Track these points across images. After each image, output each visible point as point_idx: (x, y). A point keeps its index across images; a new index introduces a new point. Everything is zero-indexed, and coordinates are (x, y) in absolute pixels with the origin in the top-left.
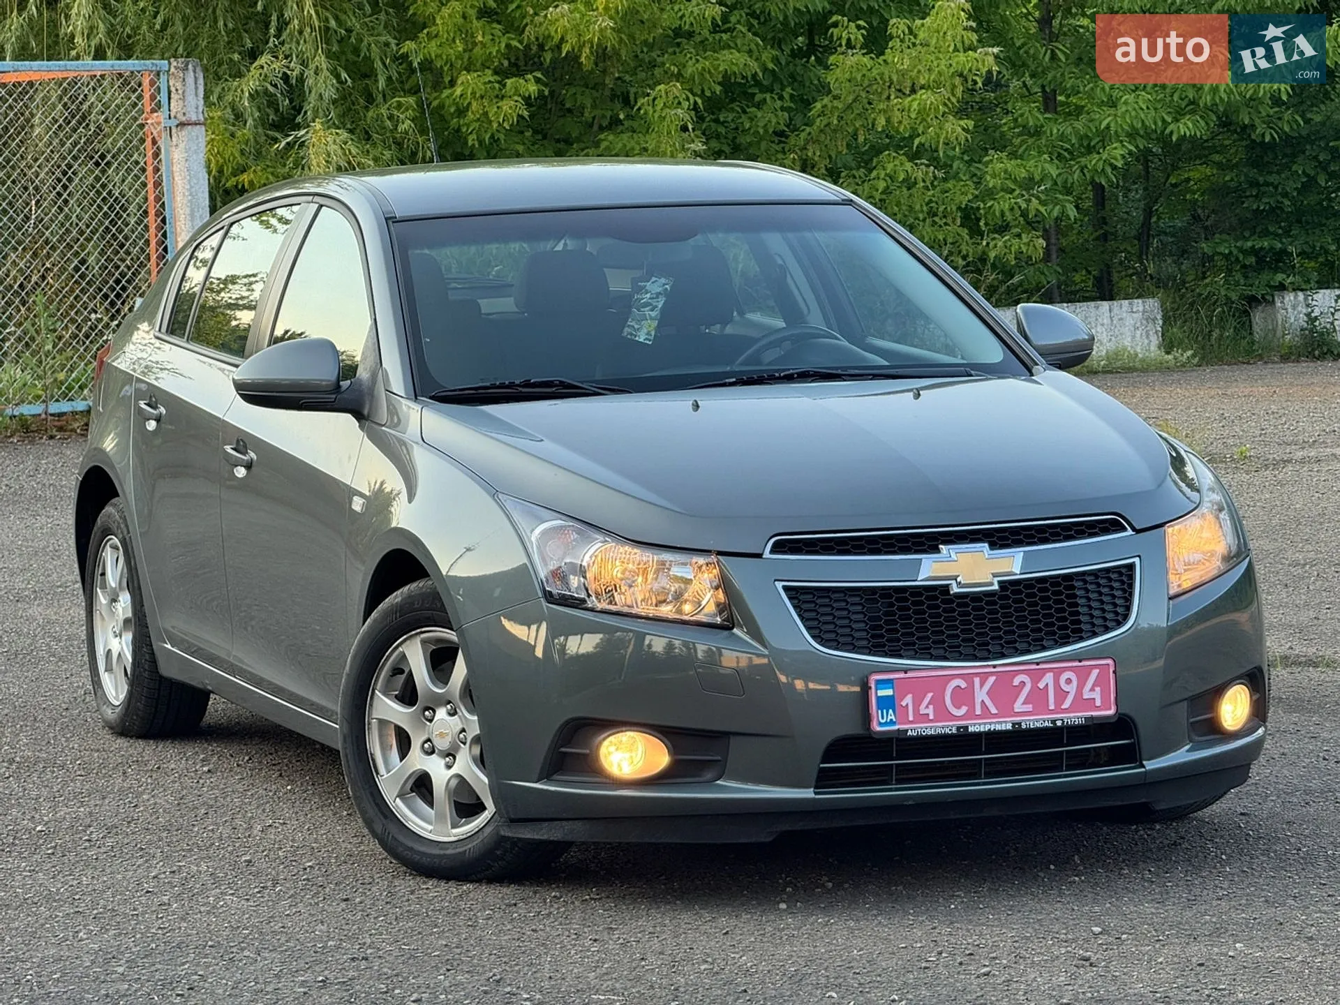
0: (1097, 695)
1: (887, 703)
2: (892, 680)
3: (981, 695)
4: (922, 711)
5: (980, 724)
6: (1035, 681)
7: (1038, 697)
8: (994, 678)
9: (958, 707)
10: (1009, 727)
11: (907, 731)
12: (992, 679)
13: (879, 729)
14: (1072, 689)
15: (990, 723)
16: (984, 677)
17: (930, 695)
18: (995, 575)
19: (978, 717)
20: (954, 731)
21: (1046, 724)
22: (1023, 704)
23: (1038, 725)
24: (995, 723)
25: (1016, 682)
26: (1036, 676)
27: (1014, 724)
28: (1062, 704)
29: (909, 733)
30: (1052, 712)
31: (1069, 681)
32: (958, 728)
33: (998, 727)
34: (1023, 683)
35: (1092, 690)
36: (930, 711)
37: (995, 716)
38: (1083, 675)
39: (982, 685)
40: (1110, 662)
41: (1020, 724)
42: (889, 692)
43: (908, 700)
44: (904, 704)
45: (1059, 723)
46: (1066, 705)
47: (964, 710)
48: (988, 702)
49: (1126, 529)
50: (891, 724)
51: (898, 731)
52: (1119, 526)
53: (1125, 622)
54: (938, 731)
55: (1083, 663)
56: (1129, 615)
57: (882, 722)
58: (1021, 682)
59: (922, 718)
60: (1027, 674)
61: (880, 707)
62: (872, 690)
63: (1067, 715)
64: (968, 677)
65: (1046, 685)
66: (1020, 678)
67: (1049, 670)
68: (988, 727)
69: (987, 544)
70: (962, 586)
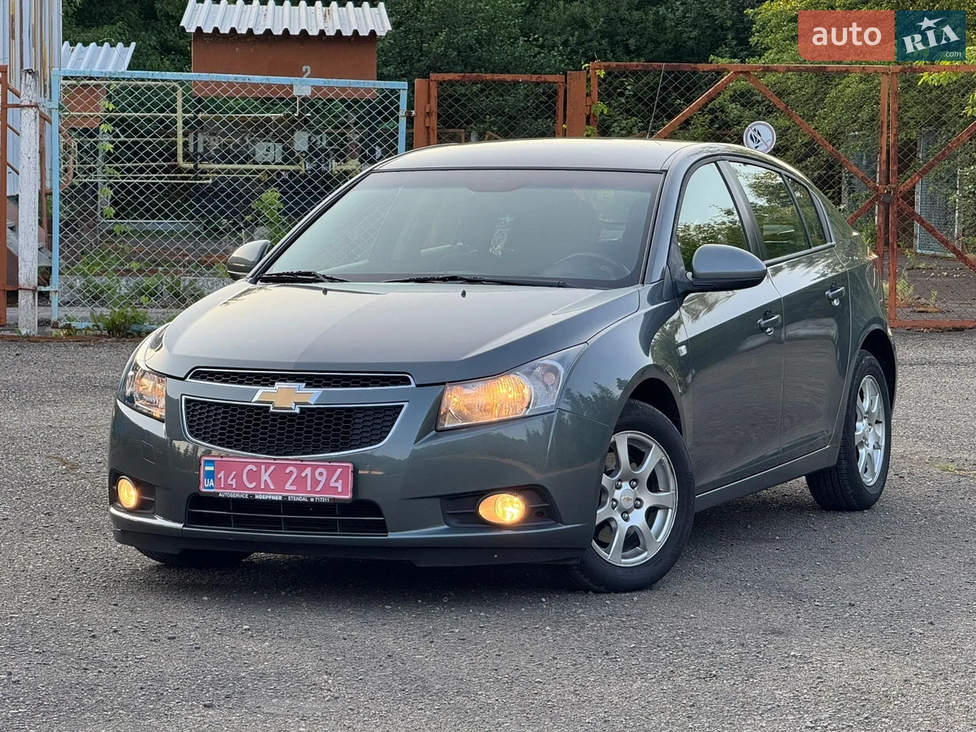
0: (339, 485)
1: (211, 475)
2: (213, 461)
3: (265, 477)
4: (229, 482)
5: (262, 495)
6: (300, 471)
9: (251, 483)
10: (280, 498)
11: (219, 493)
12: (273, 467)
13: (204, 490)
14: (323, 479)
15: (268, 495)
16: (268, 466)
17: (234, 473)
18: (296, 404)
19: (263, 490)
20: (247, 497)
21: (304, 499)
22: (291, 485)
23: (298, 499)
24: (272, 495)
25: (287, 471)
26: (301, 468)
27: (283, 497)
28: (316, 488)
29: (220, 495)
30: (308, 492)
31: (321, 474)
32: (249, 495)
33: (273, 498)
35: (336, 481)
36: (234, 482)
37: (273, 490)
38: (331, 471)
39: (266, 471)
40: (350, 465)
41: (287, 497)
42: (212, 468)
43: (222, 475)
44: (219, 476)
45: (312, 500)
46: (318, 489)
47: (254, 484)
48: (269, 481)
49: (410, 383)
50: (212, 487)
51: (214, 492)
52: (406, 381)
53: (381, 441)
54: (237, 496)
55: (332, 464)
56: (385, 437)
57: (207, 486)
58: (291, 471)
59: (228, 487)
60: (295, 467)
61: (206, 477)
62: (202, 466)
63: (318, 495)
64: (258, 465)
65: (307, 475)
66: (291, 469)
67: (309, 465)
68: (267, 497)
69: (304, 384)
70: (274, 408)
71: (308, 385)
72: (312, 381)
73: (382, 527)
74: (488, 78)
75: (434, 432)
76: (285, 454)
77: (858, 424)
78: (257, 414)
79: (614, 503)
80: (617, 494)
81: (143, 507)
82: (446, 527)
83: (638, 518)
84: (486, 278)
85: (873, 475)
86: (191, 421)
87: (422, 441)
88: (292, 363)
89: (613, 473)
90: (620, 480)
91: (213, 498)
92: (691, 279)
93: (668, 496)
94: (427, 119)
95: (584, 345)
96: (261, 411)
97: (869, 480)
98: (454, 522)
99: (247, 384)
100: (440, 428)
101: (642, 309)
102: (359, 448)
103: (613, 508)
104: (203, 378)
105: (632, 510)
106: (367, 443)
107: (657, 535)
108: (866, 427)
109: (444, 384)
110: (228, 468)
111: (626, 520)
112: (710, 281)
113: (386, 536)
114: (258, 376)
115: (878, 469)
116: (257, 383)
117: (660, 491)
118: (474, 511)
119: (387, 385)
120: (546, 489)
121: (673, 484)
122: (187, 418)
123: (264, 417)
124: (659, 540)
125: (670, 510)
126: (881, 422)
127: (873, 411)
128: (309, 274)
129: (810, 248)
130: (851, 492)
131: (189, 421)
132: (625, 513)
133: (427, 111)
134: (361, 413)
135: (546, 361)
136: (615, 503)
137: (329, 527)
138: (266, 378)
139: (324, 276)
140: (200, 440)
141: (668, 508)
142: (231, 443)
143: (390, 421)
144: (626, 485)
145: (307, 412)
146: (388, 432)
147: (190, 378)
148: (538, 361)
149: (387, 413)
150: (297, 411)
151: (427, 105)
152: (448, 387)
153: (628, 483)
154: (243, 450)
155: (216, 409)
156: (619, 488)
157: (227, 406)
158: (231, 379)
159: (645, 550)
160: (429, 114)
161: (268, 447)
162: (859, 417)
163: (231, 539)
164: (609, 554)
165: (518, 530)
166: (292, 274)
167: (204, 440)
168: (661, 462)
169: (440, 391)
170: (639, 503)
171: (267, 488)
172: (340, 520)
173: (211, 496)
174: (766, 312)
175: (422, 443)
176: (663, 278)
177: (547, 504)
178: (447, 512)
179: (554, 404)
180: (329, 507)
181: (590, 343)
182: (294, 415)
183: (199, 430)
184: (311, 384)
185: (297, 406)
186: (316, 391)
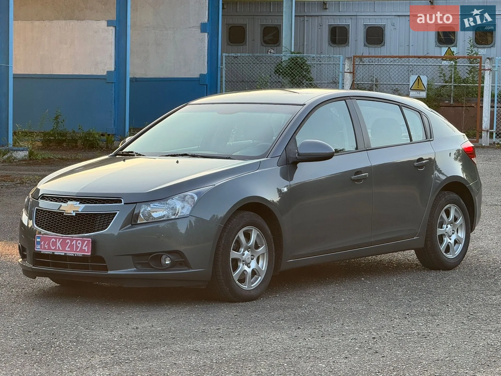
0: (86, 248)
2: (40, 236)
3: (58, 244)
4: (45, 247)
5: (57, 252)
6: (72, 242)
9: (53, 247)
10: (64, 254)
11: (41, 251)
12: (61, 240)
13: (36, 250)
14: (80, 246)
16: (60, 239)
17: (47, 242)
18: (74, 211)
19: (57, 250)
20: (51, 253)
21: (73, 255)
22: (68, 248)
23: (71, 255)
24: (61, 252)
25: (67, 242)
26: (72, 241)
28: (77, 250)
29: (42, 252)
30: (75, 252)
31: (79, 243)
32: (52, 253)
33: (61, 254)
35: (85, 247)
36: (47, 247)
37: (61, 250)
38: (83, 242)
39: (59, 242)
40: (91, 240)
41: (66, 254)
42: (39, 240)
43: (42, 243)
45: (76, 255)
46: (78, 250)
47: (54, 247)
48: (60, 246)
49: (122, 203)
50: (39, 249)
51: (39, 251)
52: (120, 201)
53: (106, 228)
54: (48, 253)
55: (84, 239)
56: (108, 227)
57: (38, 248)
59: (45, 248)
60: (70, 240)
61: (37, 244)
62: (36, 239)
63: (78, 253)
64: (56, 239)
65: (74, 244)
66: (68, 241)
67: (75, 239)
68: (59, 253)
69: (79, 202)
70: (65, 213)
71: (81, 203)
73: (106, 269)
75: (130, 225)
76: (68, 234)
81: (25, 257)
82: (135, 269)
84: (199, 155)
86: (37, 219)
87: (123, 229)
88: (75, 193)
92: (297, 156)
95: (212, 186)
96: (60, 215)
97: (451, 256)
98: (139, 267)
99: (59, 202)
100: (133, 223)
101: (260, 169)
102: (96, 232)
104: (44, 199)
106: (100, 229)
108: (450, 229)
109: (136, 203)
110: (45, 240)
112: (305, 157)
113: (107, 272)
114: (63, 198)
116: (62, 202)
118: (147, 262)
119: (112, 203)
120: (182, 253)
122: (35, 217)
123: (62, 217)
127: (456, 223)
128: (132, 152)
134: (100, 216)
135: (189, 193)
137: (86, 268)
138: (65, 199)
139: (137, 153)
140: (38, 227)
142: (49, 228)
143: (110, 220)
145: (79, 215)
146: (109, 225)
147: (40, 199)
148: (185, 193)
149: (110, 216)
150: (74, 214)
152: (138, 204)
154: (53, 232)
155: (46, 213)
157: (49, 212)
158: (53, 200)
161: (62, 231)
163: (48, 272)
166: (127, 152)
167: (40, 227)
168: (258, 236)
169: (135, 206)
171: (59, 250)
172: (90, 264)
173: (38, 252)
174: (358, 172)
175: (123, 230)
176: (280, 155)
177: (184, 260)
178: (135, 262)
179: (189, 213)
180: (84, 258)
181: (216, 185)
182: (73, 216)
183: (38, 223)
184: (82, 202)
185: (74, 212)
186: (83, 206)
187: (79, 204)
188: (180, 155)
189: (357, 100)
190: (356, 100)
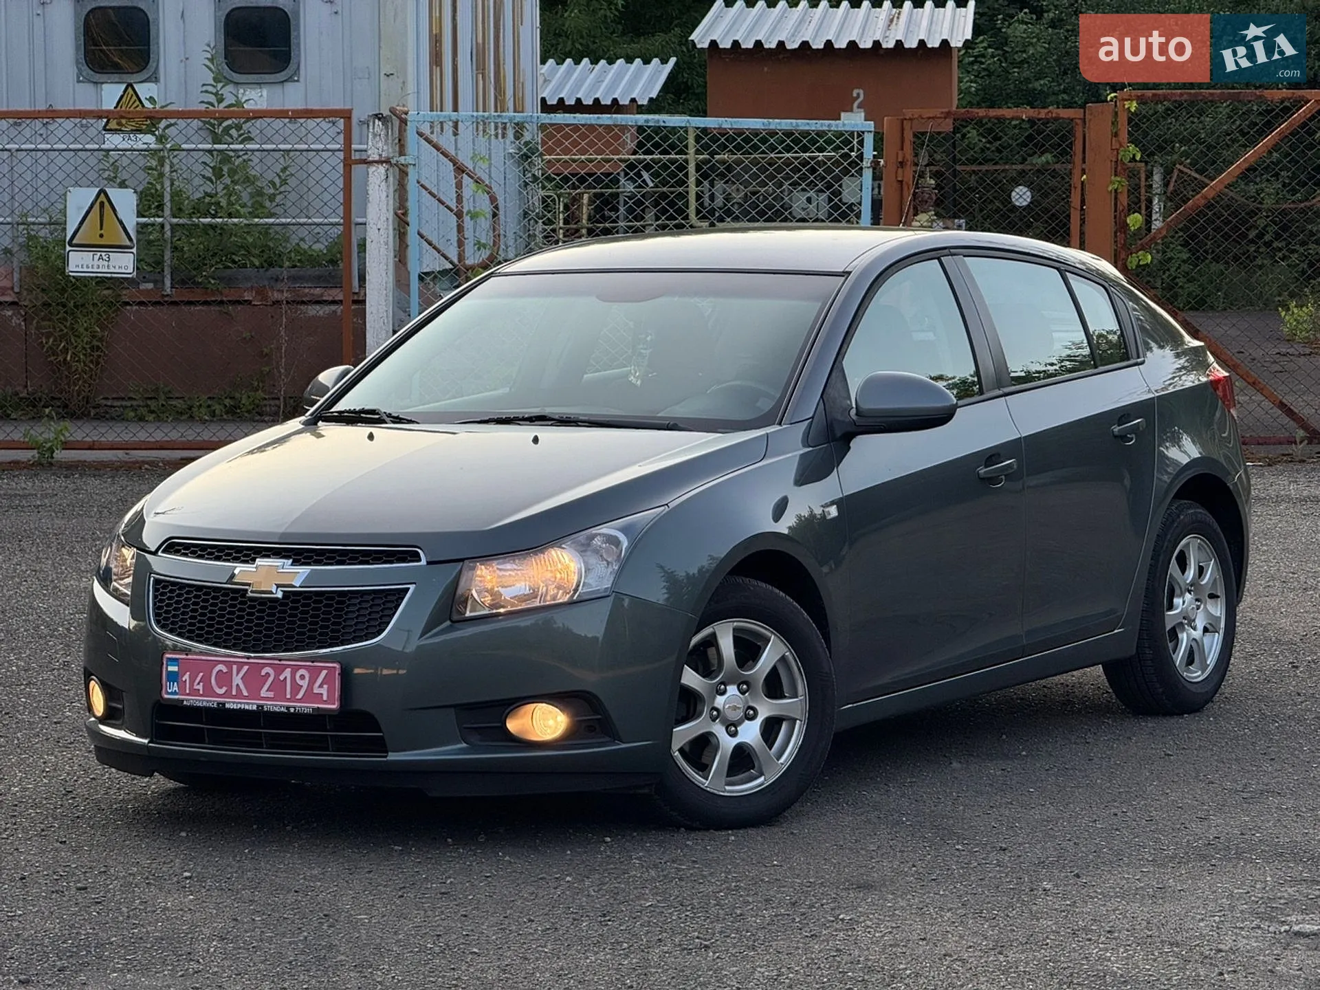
0: (324, 691)
1: (173, 677)
2: (178, 659)
3: (237, 680)
4: (196, 687)
5: (234, 703)
6: (278, 673)
7: (278, 687)
8: (247, 667)
9: (221, 688)
10: (255, 708)
11: (183, 701)
12: (246, 668)
13: (166, 696)
14: (304, 684)
15: (241, 703)
16: (241, 665)
17: (201, 674)
18: (278, 586)
19: (234, 697)
20: (215, 706)
21: (282, 709)
22: (267, 691)
23: (276, 709)
24: (245, 703)
25: (263, 673)
26: (279, 669)
27: (258, 706)
28: (297, 695)
29: (185, 703)
30: (289, 700)
31: (302, 677)
32: (218, 704)
33: (247, 707)
34: (268, 675)
35: (321, 686)
36: (200, 687)
37: (245, 698)
38: (315, 673)
40: (338, 666)
41: (262, 707)
42: (175, 669)
43: (186, 677)
44: (184, 679)
45: (292, 710)
46: (299, 696)
47: (225, 689)
48: (242, 686)
49: (420, 560)
50: (175, 693)
51: (178, 700)
52: (415, 557)
53: (380, 634)
54: (205, 704)
55: (316, 664)
56: (384, 630)
57: (171, 692)
58: (267, 673)
59: (194, 692)
60: (272, 667)
61: (168, 680)
62: (165, 666)
63: (299, 704)
64: (229, 665)
65: (286, 678)
66: (267, 670)
67: (289, 666)
68: (239, 706)
69: (291, 561)
70: (252, 592)
71: (295, 562)
72: (300, 556)
73: (380, 746)
74: (980, 114)
75: (448, 623)
76: (264, 651)
77: (1177, 601)
78: (233, 599)
79: (715, 713)
80: (720, 701)
81: (110, 717)
82: (464, 745)
83: (750, 733)
84: (581, 418)
85: (1204, 667)
86: (160, 608)
87: (430, 634)
88: (276, 534)
89: (713, 675)
90: (722, 683)
91: (176, 706)
92: (854, 417)
93: (794, 705)
94: (900, 170)
95: (663, 508)
96: (236, 596)
97: (1196, 675)
98: (475, 739)
99: (225, 560)
100: (455, 617)
101: (771, 457)
102: (352, 643)
103: (714, 720)
104: (177, 552)
105: (743, 721)
106: (362, 636)
107: (779, 757)
108: (1190, 604)
109: (462, 560)
110: (194, 668)
111: (734, 735)
112: (879, 420)
113: (386, 757)
114: (239, 550)
115: (1212, 660)
116: (236, 559)
117: (785, 697)
118: (499, 725)
119: (391, 562)
120: (595, 697)
121: (801, 687)
122: (155, 604)
123: (242, 603)
124: (782, 761)
125: (798, 721)
126: (1218, 597)
127: (1203, 583)
128: (373, 412)
129: (1096, 368)
130: (1161, 690)
131: (156, 607)
132: (732, 727)
133: (900, 160)
134: (357, 598)
135: (605, 530)
136: (717, 714)
137: (319, 745)
138: (246, 552)
139: (389, 415)
140: (166, 631)
141: (796, 720)
142: (201, 636)
143: (391, 609)
144: (732, 690)
145: (292, 597)
146: (389, 623)
147: (163, 552)
148: (594, 531)
149: (390, 598)
150: (280, 595)
151: (900, 152)
152: (467, 563)
153: (735, 687)
154: (215, 645)
155: (188, 593)
156: (723, 693)
157: (200, 588)
158: (208, 554)
159: (762, 774)
160: (902, 164)
161: (264, 643)
162: (1177, 591)
163: (202, 759)
164: (707, 780)
165: (563, 750)
166: (354, 412)
167: (171, 631)
168: (783, 659)
169: (458, 570)
170: (751, 712)
171: (239, 695)
172: (330, 735)
173: (175, 703)
174: (991, 456)
175: (431, 637)
176: (811, 415)
177: (599, 717)
178: (465, 726)
179: (610, 586)
180: (318, 719)
181: (672, 505)
182: (277, 599)
183: (166, 619)
184: (299, 560)
185: (279, 589)
186: (304, 571)
187: (292, 565)
188: (524, 419)
189: (966, 258)
190: (965, 256)
